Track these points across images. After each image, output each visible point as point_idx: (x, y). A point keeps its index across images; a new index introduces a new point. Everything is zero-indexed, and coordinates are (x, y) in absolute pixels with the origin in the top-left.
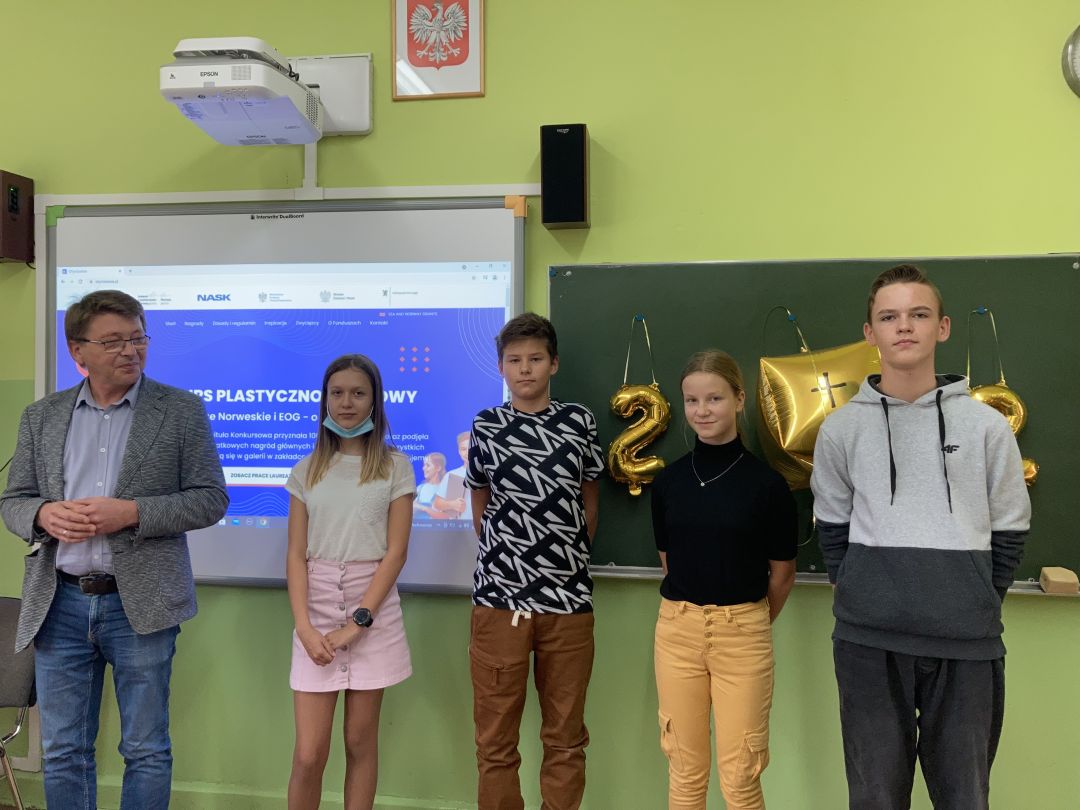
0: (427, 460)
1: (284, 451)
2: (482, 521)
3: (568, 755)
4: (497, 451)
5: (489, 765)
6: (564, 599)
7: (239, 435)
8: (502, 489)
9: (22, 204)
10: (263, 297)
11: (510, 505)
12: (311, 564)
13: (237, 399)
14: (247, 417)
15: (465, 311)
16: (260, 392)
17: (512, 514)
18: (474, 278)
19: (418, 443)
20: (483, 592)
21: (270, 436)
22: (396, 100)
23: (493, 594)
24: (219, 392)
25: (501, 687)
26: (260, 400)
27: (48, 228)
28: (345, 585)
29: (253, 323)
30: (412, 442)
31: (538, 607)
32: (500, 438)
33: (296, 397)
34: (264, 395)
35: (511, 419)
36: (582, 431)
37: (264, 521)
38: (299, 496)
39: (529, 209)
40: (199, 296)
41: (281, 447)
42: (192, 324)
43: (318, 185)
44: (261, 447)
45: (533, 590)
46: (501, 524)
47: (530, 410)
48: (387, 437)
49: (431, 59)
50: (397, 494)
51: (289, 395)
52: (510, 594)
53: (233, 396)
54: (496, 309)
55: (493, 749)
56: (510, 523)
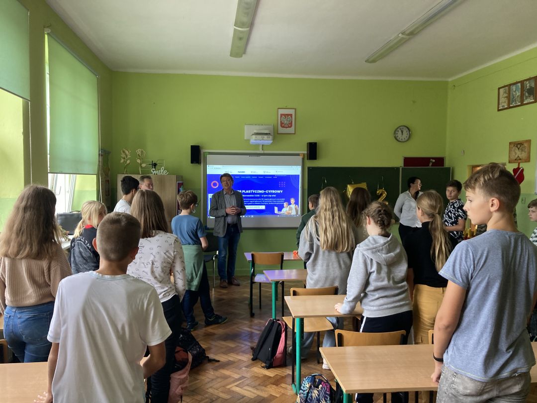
0: (285, 203)
10: (252, 172)
14: (249, 196)
15: (292, 175)
18: (294, 169)
21: (253, 199)
22: (278, 134)
27: (204, 157)
29: (250, 177)
34: (252, 191)
37: (252, 216)
39: (304, 156)
40: (238, 172)
41: (256, 202)
42: (237, 177)
43: (263, 150)
44: (252, 202)
49: (285, 126)
51: (257, 191)
53: (246, 192)
54: (298, 175)
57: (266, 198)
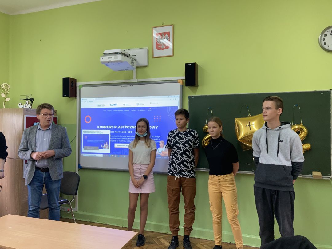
0: (160, 142)
1: (129, 140)
2: (170, 156)
3: (189, 212)
4: (173, 140)
5: (171, 213)
6: (187, 174)
7: (119, 136)
8: (174, 148)
9: (74, 85)
10: (124, 105)
11: (175, 152)
12: (134, 165)
13: (119, 128)
14: (121, 132)
15: (169, 107)
16: (124, 126)
17: (176, 154)
18: (171, 99)
19: (158, 138)
20: (169, 172)
21: (126, 136)
22: (153, 58)
23: (171, 173)
24: (115, 126)
25: (173, 194)
26: (124, 128)
27: (79, 90)
28: (141, 169)
29: (122, 111)
30: (157, 138)
31: (181, 176)
32: (174, 137)
33: (132, 127)
34: (125, 127)
35: (177, 133)
36: (193, 136)
37: (124, 156)
38: (131, 150)
39: (183, 82)
40: (111, 105)
41: (128, 139)
42: (109, 111)
43: (136, 79)
44: (124, 139)
45: (180, 172)
46: (173, 157)
47: (181, 131)
48: (150, 137)
49: (161, 48)
50: (152, 150)
51: (130, 127)
52: (175, 173)
53: (118, 127)
54: (176, 107)
55: (172, 209)
56: (175, 157)
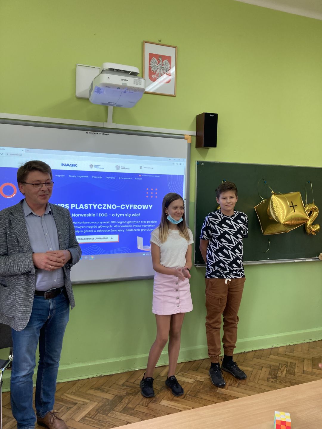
4: (220, 229)
10: (91, 166)
14: (85, 215)
18: (173, 164)
19: (153, 224)
21: (95, 222)
22: (145, 93)
24: (72, 205)
29: (87, 177)
33: (106, 207)
34: (92, 206)
35: (223, 218)
37: (92, 257)
39: (192, 140)
40: (62, 164)
41: (100, 227)
42: (59, 176)
43: (113, 123)
44: (91, 227)
51: (103, 206)
53: (78, 207)
54: (181, 175)
57: (121, 219)
